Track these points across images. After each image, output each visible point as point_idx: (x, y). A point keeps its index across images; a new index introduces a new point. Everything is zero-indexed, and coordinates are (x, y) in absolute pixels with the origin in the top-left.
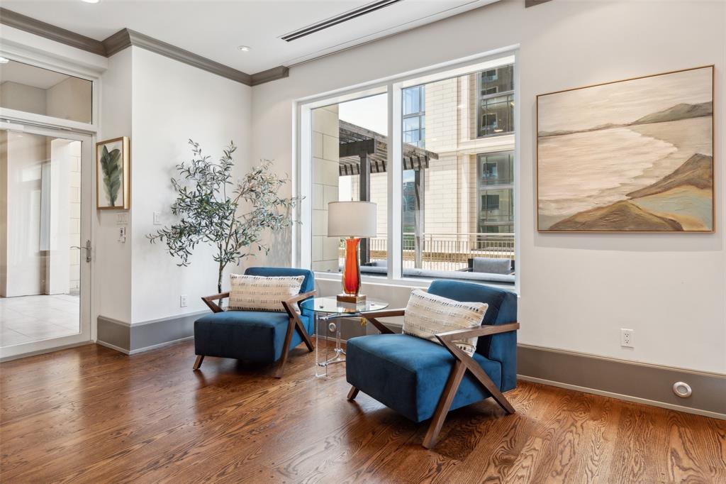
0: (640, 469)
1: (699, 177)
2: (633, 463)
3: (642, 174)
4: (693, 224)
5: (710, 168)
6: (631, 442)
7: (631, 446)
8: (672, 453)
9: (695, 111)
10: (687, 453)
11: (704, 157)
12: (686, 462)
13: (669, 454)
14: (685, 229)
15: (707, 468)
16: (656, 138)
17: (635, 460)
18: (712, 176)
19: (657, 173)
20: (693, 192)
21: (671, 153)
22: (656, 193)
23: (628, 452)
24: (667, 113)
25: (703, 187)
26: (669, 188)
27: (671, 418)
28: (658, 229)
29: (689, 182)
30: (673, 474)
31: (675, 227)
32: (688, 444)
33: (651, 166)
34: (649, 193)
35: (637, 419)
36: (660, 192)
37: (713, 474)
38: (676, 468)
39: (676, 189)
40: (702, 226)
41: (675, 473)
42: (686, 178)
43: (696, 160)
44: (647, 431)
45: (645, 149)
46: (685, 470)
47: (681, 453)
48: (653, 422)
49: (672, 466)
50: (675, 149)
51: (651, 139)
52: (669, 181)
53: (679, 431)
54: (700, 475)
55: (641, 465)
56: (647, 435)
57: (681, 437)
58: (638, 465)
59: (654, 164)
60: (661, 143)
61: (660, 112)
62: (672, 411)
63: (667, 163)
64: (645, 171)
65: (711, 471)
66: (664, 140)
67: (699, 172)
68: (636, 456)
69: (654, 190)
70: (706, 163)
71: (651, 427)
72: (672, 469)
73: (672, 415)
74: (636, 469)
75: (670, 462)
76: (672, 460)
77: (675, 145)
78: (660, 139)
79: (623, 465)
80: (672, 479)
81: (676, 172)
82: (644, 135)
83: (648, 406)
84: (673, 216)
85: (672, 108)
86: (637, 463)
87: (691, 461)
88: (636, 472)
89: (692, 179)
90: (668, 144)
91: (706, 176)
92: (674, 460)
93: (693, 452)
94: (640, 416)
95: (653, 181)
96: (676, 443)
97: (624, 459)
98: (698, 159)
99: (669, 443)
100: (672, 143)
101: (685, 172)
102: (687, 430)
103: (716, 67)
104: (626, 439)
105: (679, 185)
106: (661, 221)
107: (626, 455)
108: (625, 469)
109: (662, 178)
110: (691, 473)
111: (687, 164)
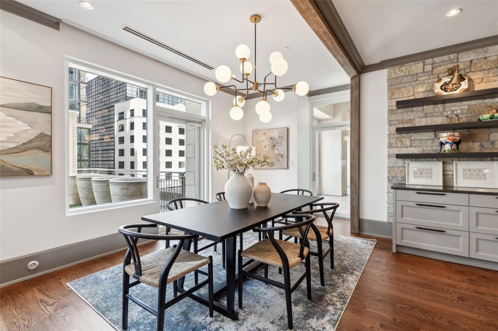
0: (29, 322)
1: (44, 145)
2: (22, 321)
3: (6, 139)
4: (40, 171)
5: (50, 141)
6: (13, 311)
7: (15, 313)
8: (41, 301)
9: (40, 109)
10: (48, 296)
11: (46, 135)
12: (51, 301)
13: (40, 303)
14: (35, 174)
15: (61, 297)
16: (17, 119)
17: (22, 319)
18: (51, 146)
19: (17, 140)
20: (40, 154)
21: (27, 130)
22: (17, 153)
23: (15, 318)
24: (24, 105)
25: (46, 151)
26: (26, 150)
27: (29, 285)
28: (18, 174)
29: (38, 148)
30: (48, 311)
31: (29, 173)
32: (46, 292)
33: (13, 135)
34: (11, 152)
35: (8, 296)
36: (19, 152)
37: (66, 298)
38: (48, 307)
39: (29, 151)
40: (45, 172)
41: (49, 310)
42: (36, 145)
43: (42, 136)
44: (19, 299)
45: (10, 125)
46: (52, 305)
47: (46, 299)
48: (20, 293)
49: (45, 307)
50: (29, 128)
51: (13, 119)
52: (26, 146)
53: (38, 289)
54: (60, 302)
55: (27, 319)
56: (20, 301)
57: (40, 291)
58: (27, 320)
59: (15, 134)
60: (20, 123)
61: (20, 104)
62: (27, 280)
63: (23, 135)
64: (8, 138)
65: (64, 297)
66: (22, 121)
67: (43, 143)
68: (21, 316)
69: (15, 151)
70: (46, 139)
71: (20, 296)
72: (46, 309)
73: (28, 283)
74: (26, 323)
75: (43, 307)
76: (43, 305)
77: (29, 126)
78: (20, 120)
79: (17, 327)
80: (49, 314)
81: (30, 141)
82: (7, 115)
83: (10, 286)
84: (28, 167)
85: (27, 103)
86: (24, 320)
87: (53, 299)
88: (27, 324)
89: (40, 146)
90: (25, 124)
91: (48, 146)
92: (44, 304)
93: (51, 294)
94: (9, 294)
95: (15, 145)
96: (40, 296)
97: (15, 323)
98: (43, 135)
99: (36, 298)
100: (27, 123)
101: (35, 142)
102: (41, 286)
103: (53, 89)
104: (8, 312)
105: (32, 149)
106: (21, 170)
107: (15, 320)
108: (19, 328)
109: (21, 144)
110: (56, 304)
111: (37, 137)
